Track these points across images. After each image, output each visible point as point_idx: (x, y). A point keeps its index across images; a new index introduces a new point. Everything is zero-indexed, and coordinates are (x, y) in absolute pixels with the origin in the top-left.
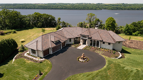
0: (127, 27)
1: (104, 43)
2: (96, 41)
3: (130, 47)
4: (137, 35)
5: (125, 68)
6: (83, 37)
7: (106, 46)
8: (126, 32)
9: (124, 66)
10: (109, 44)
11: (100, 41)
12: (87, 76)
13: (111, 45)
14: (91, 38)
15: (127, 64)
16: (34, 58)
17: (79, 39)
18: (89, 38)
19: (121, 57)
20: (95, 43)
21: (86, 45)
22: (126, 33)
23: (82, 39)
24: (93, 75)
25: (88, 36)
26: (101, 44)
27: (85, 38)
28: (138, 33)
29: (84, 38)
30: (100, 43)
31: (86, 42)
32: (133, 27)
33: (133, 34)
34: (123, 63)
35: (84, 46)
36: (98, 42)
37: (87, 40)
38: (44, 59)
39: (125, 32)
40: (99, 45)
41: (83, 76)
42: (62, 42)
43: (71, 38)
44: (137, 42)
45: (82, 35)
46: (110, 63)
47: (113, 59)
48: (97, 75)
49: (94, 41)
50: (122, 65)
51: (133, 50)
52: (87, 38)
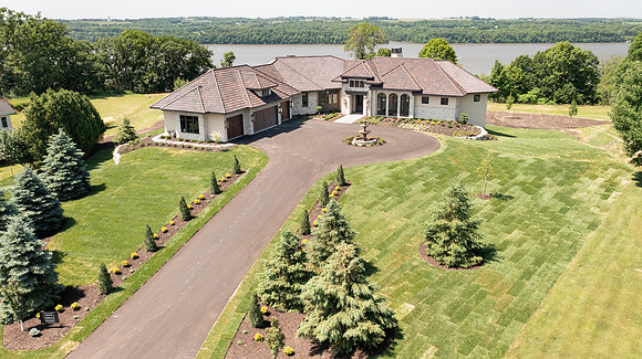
1: (425, 100)
2: (399, 95)
3: (513, 127)
4: (535, 103)
5: (502, 156)
6: (352, 86)
7: (434, 110)
9: (496, 151)
11: (415, 93)
12: (389, 168)
13: (452, 103)
14: (380, 86)
15: (505, 149)
16: (196, 145)
17: (335, 96)
18: (373, 87)
19: (486, 138)
20: (395, 105)
21: (364, 114)
23: (347, 92)
24: (408, 165)
25: (368, 79)
26: (415, 106)
27: (359, 89)
28: (539, 96)
29: (353, 89)
30: (411, 101)
31: (365, 102)
32: (518, 73)
34: (494, 147)
35: (358, 117)
36: (405, 97)
37: (366, 93)
38: (231, 145)
40: (411, 110)
41: (378, 168)
42: (283, 97)
43: (307, 93)
45: (346, 78)
46: (451, 144)
47: (463, 139)
48: (419, 165)
49: (394, 97)
50: (491, 151)
51: (522, 131)
52: (366, 89)
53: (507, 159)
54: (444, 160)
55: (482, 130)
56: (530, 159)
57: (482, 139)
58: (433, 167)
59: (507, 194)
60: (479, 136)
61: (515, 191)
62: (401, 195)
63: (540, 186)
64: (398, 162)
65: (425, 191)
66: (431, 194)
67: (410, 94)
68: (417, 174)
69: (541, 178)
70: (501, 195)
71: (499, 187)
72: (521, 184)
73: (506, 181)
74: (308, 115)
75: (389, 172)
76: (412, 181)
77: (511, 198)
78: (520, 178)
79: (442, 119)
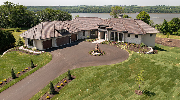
1: (129, 35)
2: (119, 33)
3: (168, 46)
4: (179, 35)
5: (157, 64)
6: (101, 28)
7: (132, 40)
8: (164, 30)
9: (154, 61)
10: (137, 36)
11: (124, 32)
12: (98, 70)
13: (140, 37)
14: (111, 29)
15: (160, 59)
16: (31, 51)
17: (96, 32)
18: (109, 29)
19: (153, 53)
21: (105, 40)
22: (163, 32)
23: (100, 31)
24: (108, 69)
25: (107, 26)
26: (125, 37)
27: (104, 30)
29: (102, 30)
30: (123, 35)
31: (106, 35)
32: (173, 24)
33: (174, 33)
34: (154, 59)
36: (121, 34)
37: (106, 32)
39: (162, 30)
40: (123, 39)
41: (92, 69)
42: (71, 32)
43: (85, 31)
44: (178, 41)
45: (99, 26)
46: (134, 57)
47: (140, 54)
48: (113, 69)
49: (116, 34)
50: (152, 61)
51: (171, 48)
52: (106, 30)
53: (159, 66)
54: (126, 66)
55: (152, 49)
56: (170, 66)
57: (150, 53)
58: (119, 71)
59: (152, 91)
60: (149, 52)
61: (157, 89)
63: (172, 86)
64: (104, 66)
65: (108, 86)
66: (111, 89)
67: (123, 33)
68: (109, 74)
69: (173, 80)
70: (148, 92)
71: (149, 86)
72: (163, 83)
73: (154, 82)
74: (85, 39)
76: (104, 79)
77: (154, 94)
78: (163, 79)
79: (135, 43)
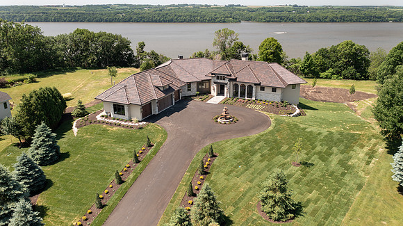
0: (308, 59)
1: (262, 89)
2: (247, 85)
3: (316, 100)
4: (330, 78)
5: (308, 130)
6: (218, 79)
7: (267, 95)
8: (306, 71)
9: (304, 126)
10: (274, 90)
11: (256, 84)
12: (240, 143)
13: (279, 92)
14: (235, 80)
15: (310, 123)
16: (123, 123)
17: (208, 84)
18: (230, 80)
19: (299, 115)
20: (243, 91)
21: (225, 96)
22: (305, 74)
23: (215, 83)
24: (252, 140)
25: (228, 75)
26: (256, 92)
27: (222, 81)
28: (333, 74)
29: (219, 81)
30: (254, 89)
31: (225, 89)
32: (320, 60)
33: (322, 74)
34: (303, 122)
35: (221, 98)
36: (250, 88)
37: (226, 84)
38: (145, 123)
39: (303, 70)
40: (254, 94)
41: (233, 143)
42: (176, 89)
43: (190, 83)
44: (330, 90)
45: (214, 74)
46: (278, 122)
47: (284, 117)
48: (258, 140)
49: (243, 86)
50: (302, 126)
51: (321, 104)
52: (226, 81)
53: (311, 132)
54: (273, 136)
55: (297, 108)
56: (325, 132)
57: (296, 116)
58: (267, 142)
59: (310, 162)
60: (295, 114)
61: (315, 159)
62: (248, 165)
63: (330, 155)
64: (245, 137)
65: (261, 161)
66: (265, 163)
67: (253, 85)
68: (257, 147)
69: (330, 148)
70: (306, 163)
71: (305, 156)
72: (319, 153)
73: (310, 152)
74: (191, 96)
75: (240, 146)
76: (253, 153)
77: (312, 165)
78: (318, 148)
79: (273, 101)
